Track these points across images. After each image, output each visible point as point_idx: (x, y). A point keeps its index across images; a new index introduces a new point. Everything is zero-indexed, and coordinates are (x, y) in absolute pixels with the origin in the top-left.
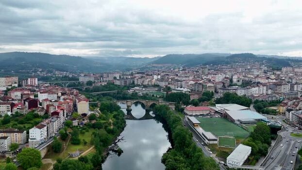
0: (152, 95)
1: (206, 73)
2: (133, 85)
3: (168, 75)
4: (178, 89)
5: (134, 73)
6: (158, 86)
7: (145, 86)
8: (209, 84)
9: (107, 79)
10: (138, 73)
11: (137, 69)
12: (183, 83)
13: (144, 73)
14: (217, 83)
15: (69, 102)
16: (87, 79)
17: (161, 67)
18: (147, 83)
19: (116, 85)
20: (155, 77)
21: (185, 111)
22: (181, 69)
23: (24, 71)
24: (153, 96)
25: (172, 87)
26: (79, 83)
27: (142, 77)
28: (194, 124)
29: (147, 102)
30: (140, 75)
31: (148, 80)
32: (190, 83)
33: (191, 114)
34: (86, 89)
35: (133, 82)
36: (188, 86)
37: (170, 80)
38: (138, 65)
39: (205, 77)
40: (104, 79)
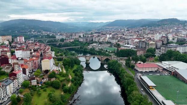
0: (105, 50)
1: (147, 33)
2: (92, 42)
3: (117, 34)
4: (125, 45)
5: (93, 33)
6: (110, 43)
7: (100, 43)
8: (151, 42)
9: (75, 37)
10: (96, 33)
11: (95, 30)
12: (130, 41)
13: (100, 33)
14: (156, 42)
15: (35, 60)
16: (61, 37)
17: (112, 29)
18: (102, 40)
19: (80, 42)
20: (108, 36)
21: (135, 68)
22: (126, 30)
23: (23, 31)
24: (107, 51)
25: (121, 44)
26: (55, 40)
27: (98, 36)
28: (149, 87)
29: (102, 57)
30: (97, 34)
31: (102, 38)
32: (135, 41)
33: (141, 71)
34: (59, 44)
35: (92, 39)
36: (133, 43)
37: (119, 38)
38: (96, 27)
39: (146, 36)
40: (73, 37)
